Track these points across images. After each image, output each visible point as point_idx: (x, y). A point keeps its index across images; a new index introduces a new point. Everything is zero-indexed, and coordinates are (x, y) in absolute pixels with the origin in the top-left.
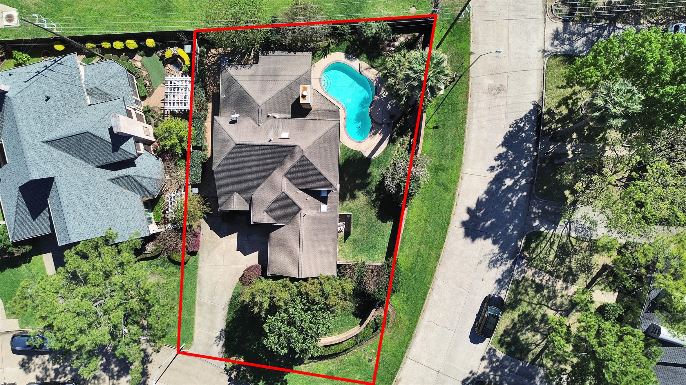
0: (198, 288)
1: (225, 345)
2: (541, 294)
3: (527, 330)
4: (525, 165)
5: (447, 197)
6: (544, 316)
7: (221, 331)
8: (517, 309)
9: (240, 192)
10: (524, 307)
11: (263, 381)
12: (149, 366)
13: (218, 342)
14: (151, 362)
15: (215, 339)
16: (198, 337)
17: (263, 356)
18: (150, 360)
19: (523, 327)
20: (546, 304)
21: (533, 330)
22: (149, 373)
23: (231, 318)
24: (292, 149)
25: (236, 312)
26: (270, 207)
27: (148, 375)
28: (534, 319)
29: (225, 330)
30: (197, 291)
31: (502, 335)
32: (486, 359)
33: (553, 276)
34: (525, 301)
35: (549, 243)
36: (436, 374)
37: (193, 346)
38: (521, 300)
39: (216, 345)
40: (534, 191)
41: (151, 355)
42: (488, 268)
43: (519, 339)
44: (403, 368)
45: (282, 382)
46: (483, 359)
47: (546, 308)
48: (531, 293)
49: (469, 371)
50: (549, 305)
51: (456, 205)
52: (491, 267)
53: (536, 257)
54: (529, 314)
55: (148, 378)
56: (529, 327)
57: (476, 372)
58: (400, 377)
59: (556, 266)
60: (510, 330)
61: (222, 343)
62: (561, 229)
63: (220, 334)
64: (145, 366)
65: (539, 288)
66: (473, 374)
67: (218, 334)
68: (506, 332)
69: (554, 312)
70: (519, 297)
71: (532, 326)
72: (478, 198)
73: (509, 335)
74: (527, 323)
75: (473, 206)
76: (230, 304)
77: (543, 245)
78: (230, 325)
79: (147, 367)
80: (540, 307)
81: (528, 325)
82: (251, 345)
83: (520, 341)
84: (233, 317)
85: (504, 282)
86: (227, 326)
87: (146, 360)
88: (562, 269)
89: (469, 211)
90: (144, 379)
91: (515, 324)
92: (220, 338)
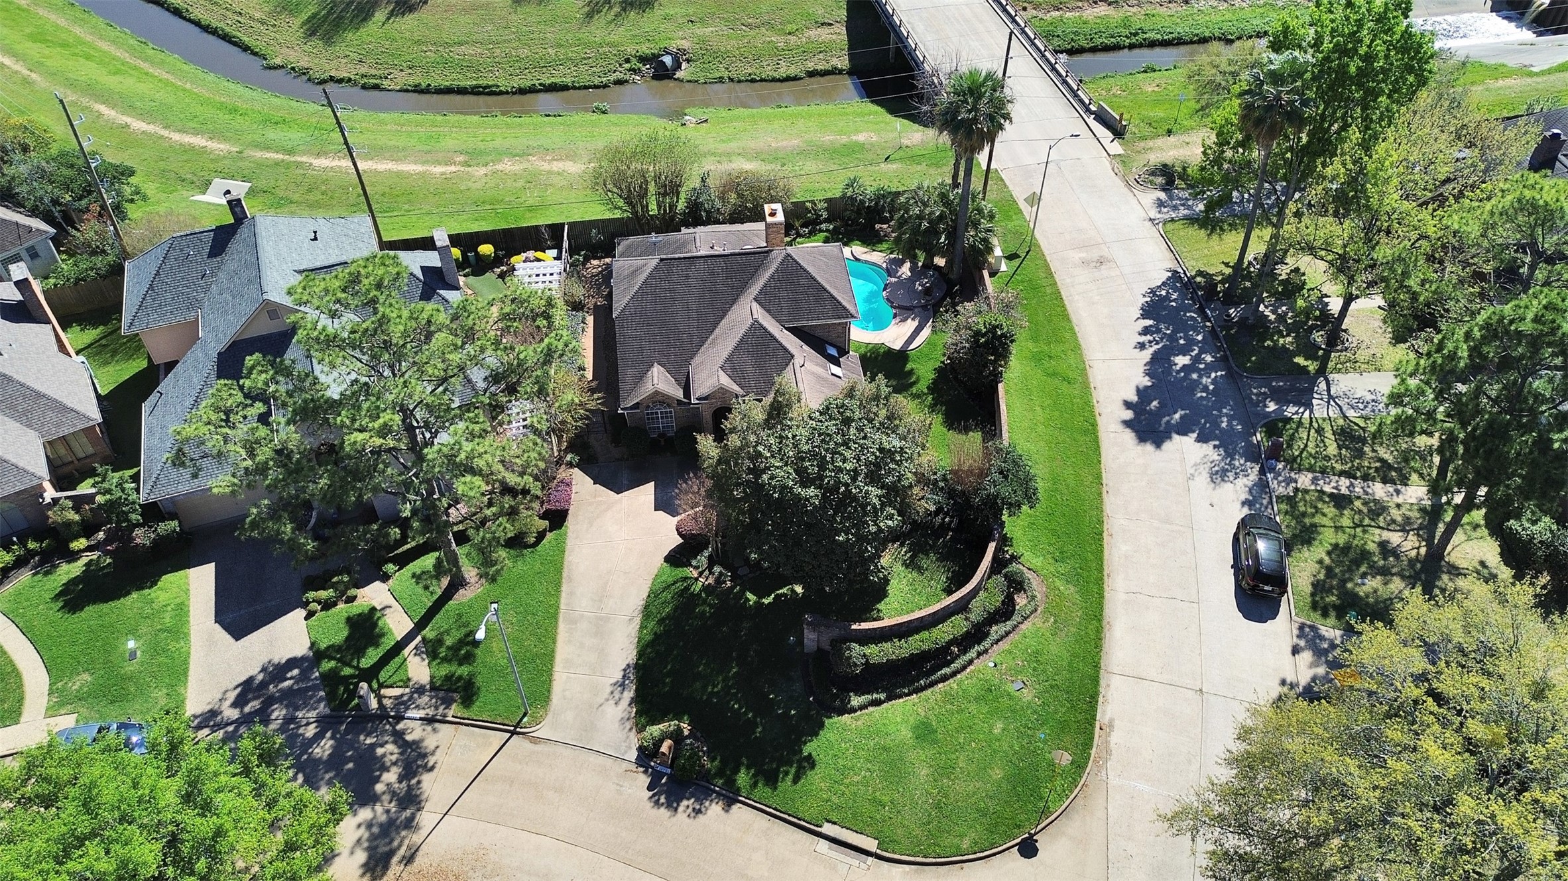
0: (564, 588)
1: (638, 700)
2: (1352, 509)
3: (1364, 576)
4: (1200, 338)
5: (1076, 390)
6: (1383, 545)
7: (625, 670)
8: (1316, 543)
9: (664, 361)
10: (1329, 537)
11: (748, 768)
12: (426, 778)
13: (617, 695)
14: (432, 769)
15: (609, 689)
16: (564, 691)
17: (740, 708)
18: (430, 764)
19: (1350, 570)
20: (1373, 524)
21: (1377, 574)
22: (424, 797)
23: (649, 638)
24: (765, 258)
25: (661, 621)
26: (729, 359)
27: (420, 803)
28: (1364, 555)
29: (637, 666)
30: (563, 594)
31: (1313, 595)
32: (1303, 649)
33: (1355, 478)
34: (1324, 526)
35: (1313, 431)
36: (1197, 697)
37: (550, 715)
38: (1314, 525)
39: (612, 702)
40: (1235, 368)
41: (433, 753)
42: (1213, 485)
43: (1356, 595)
44: (1109, 696)
45: (800, 762)
46: (1295, 651)
47: (1377, 531)
48: (1330, 510)
49: (1278, 681)
50: (1382, 524)
51: (1098, 402)
52: (1218, 481)
53: (1301, 453)
54: (1347, 548)
55: (419, 810)
56: (1363, 569)
57: (1295, 681)
58: (1107, 717)
59: (1352, 462)
60: (1324, 581)
61: (629, 694)
62: (1320, 410)
63: (624, 676)
64: (414, 781)
65: (1341, 501)
66: (1292, 686)
67: (619, 676)
68: (1318, 587)
69: (1400, 534)
70: (1307, 521)
71: (1370, 567)
72: (1137, 387)
73: (1329, 591)
74: (1357, 563)
75: (1134, 398)
76: (646, 607)
77: (1305, 436)
78: (649, 650)
79: (419, 782)
80: (1365, 532)
81: (1358, 567)
82: (705, 687)
83: (1361, 598)
84: (655, 634)
85: (1262, 504)
86: (641, 654)
87: (418, 767)
88: (1367, 464)
89: (1128, 405)
90: (408, 813)
91: (1329, 570)
92: (623, 685)
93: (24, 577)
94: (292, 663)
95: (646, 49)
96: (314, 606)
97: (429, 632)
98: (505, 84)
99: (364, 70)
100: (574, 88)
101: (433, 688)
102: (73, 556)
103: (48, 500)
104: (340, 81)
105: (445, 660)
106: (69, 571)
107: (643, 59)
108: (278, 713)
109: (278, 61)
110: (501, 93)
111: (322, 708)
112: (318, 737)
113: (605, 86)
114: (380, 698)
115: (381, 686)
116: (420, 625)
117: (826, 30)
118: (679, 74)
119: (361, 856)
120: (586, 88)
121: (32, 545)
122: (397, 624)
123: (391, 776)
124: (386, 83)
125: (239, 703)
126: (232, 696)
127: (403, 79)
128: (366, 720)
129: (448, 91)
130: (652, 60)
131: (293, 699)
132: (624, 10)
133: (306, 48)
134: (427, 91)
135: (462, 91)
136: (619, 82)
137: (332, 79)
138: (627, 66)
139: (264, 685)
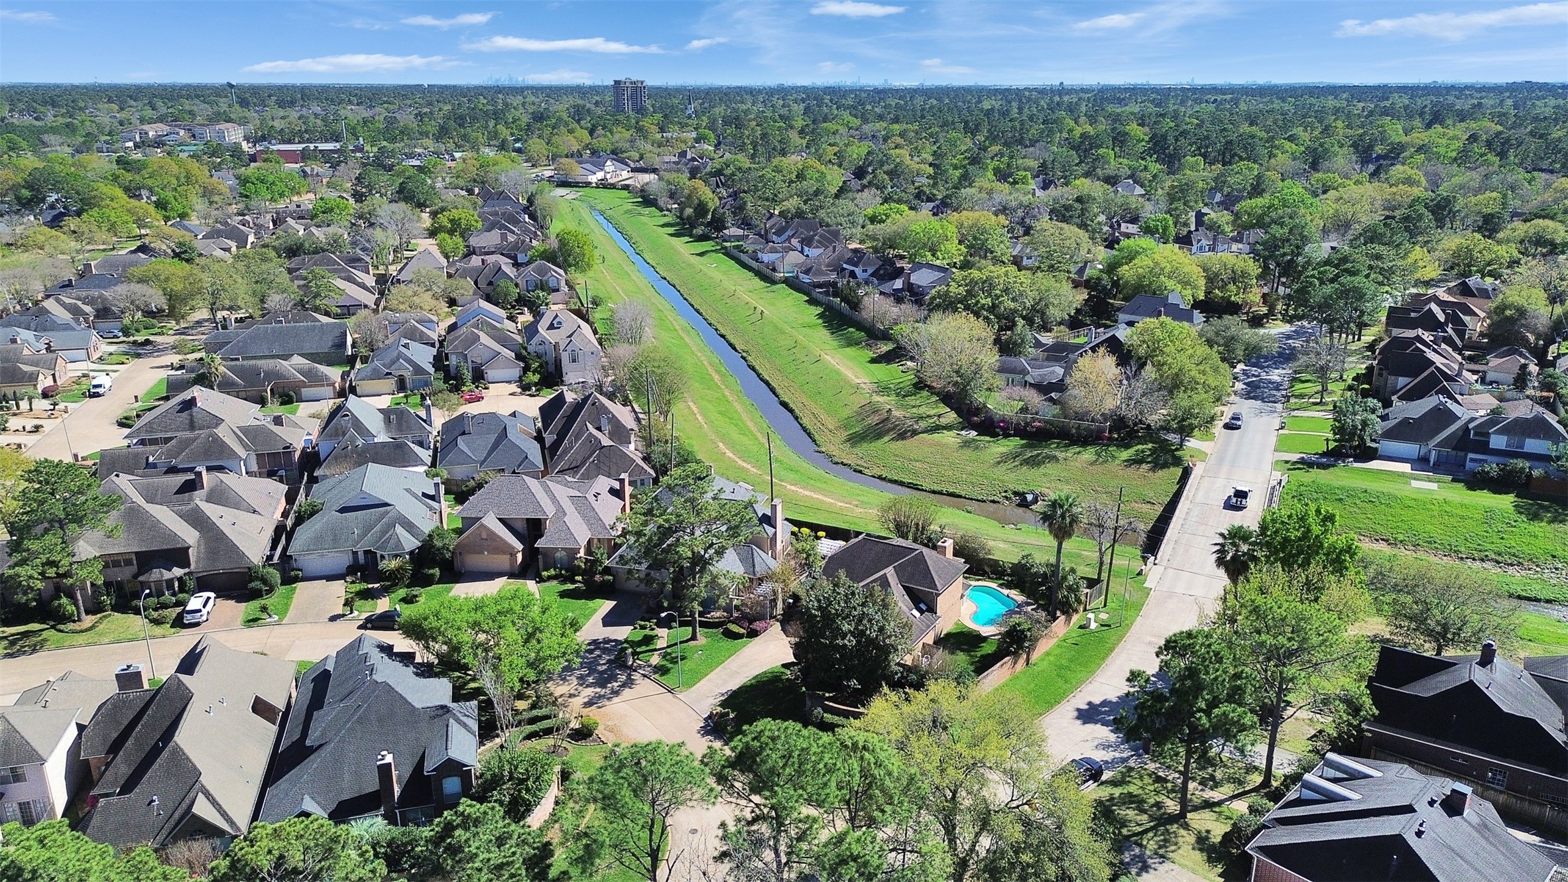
1: (725, 700)
3: (1129, 808)
5: (1066, 687)
6: (1159, 803)
7: (728, 690)
8: (1121, 788)
10: (1132, 789)
12: (627, 690)
14: (632, 688)
16: (701, 686)
19: (1124, 803)
20: (1166, 794)
21: (1138, 810)
22: (621, 694)
23: (749, 685)
25: (759, 682)
28: (1141, 802)
29: (734, 692)
30: (729, 660)
34: (1135, 784)
37: (687, 692)
38: (1130, 782)
39: (715, 697)
47: (1164, 797)
48: (1148, 781)
50: (1171, 796)
51: (1074, 696)
52: (1099, 748)
54: (1136, 796)
55: (616, 696)
56: (1132, 806)
61: (722, 698)
63: (727, 692)
64: (622, 689)
67: (725, 691)
70: (1128, 779)
71: (1138, 807)
72: (1106, 699)
74: (1132, 802)
75: (1097, 702)
76: (759, 675)
78: (745, 688)
80: (1156, 795)
84: (753, 684)
86: (741, 688)
88: (1200, 774)
89: (1090, 703)
91: (1112, 799)
92: (723, 695)
93: (554, 583)
94: (615, 641)
95: (1020, 489)
96: (637, 626)
97: (669, 650)
98: (926, 486)
99: (859, 462)
100: (965, 498)
101: (655, 667)
102: (574, 582)
103: (578, 556)
104: (845, 465)
105: (667, 660)
106: (570, 586)
107: (1016, 493)
108: (597, 652)
109: (823, 449)
110: (922, 490)
111: (612, 657)
112: (604, 664)
113: (984, 501)
114: (634, 662)
115: (638, 659)
116: (668, 647)
117: (1149, 506)
118: (1033, 507)
119: (586, 700)
120: (972, 499)
121: (563, 572)
122: (661, 643)
123: (616, 684)
124: (866, 471)
125: (589, 644)
126: (586, 642)
127: (877, 471)
128: (624, 666)
129: (895, 482)
130: (1021, 495)
131: (605, 651)
132: (1021, 465)
133: (841, 446)
134: (884, 479)
135: (901, 484)
136: (993, 502)
137: (842, 463)
138: (1004, 494)
139: (600, 643)
